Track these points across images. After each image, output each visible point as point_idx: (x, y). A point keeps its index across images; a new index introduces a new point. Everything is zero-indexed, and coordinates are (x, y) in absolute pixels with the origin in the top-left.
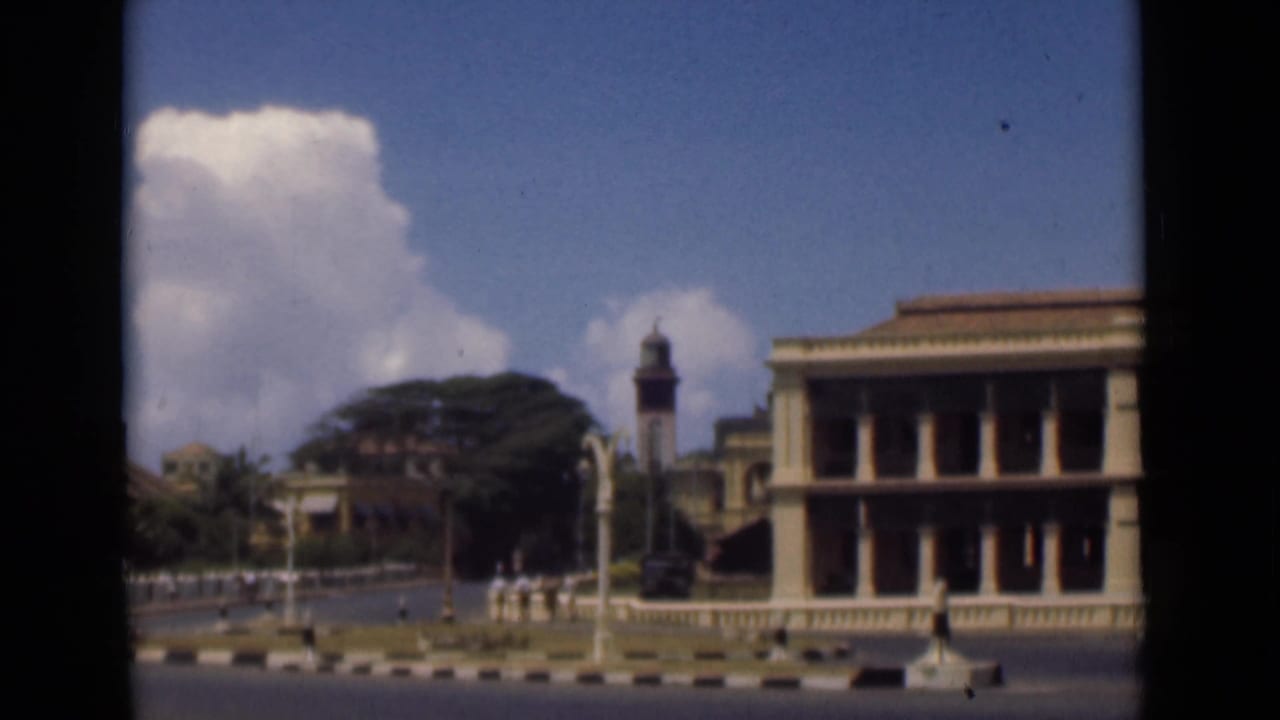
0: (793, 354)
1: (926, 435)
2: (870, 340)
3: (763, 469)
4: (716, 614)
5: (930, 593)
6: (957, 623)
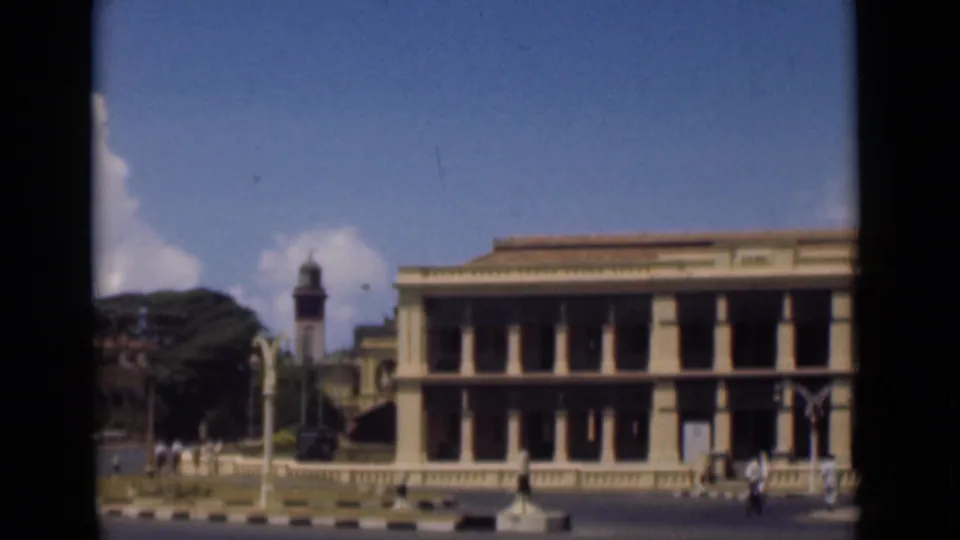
1: (514, 342)
2: (474, 269)
3: (390, 365)
4: (353, 474)
5: (516, 459)
6: (537, 483)
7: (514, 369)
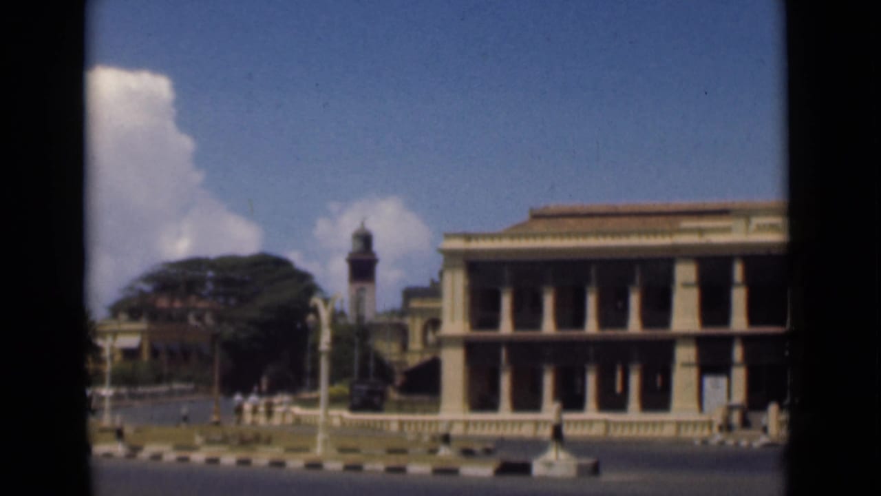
0: (458, 244)
1: (548, 302)
3: (435, 323)
4: (401, 423)
5: (550, 410)
6: (568, 432)
7: (548, 327)
